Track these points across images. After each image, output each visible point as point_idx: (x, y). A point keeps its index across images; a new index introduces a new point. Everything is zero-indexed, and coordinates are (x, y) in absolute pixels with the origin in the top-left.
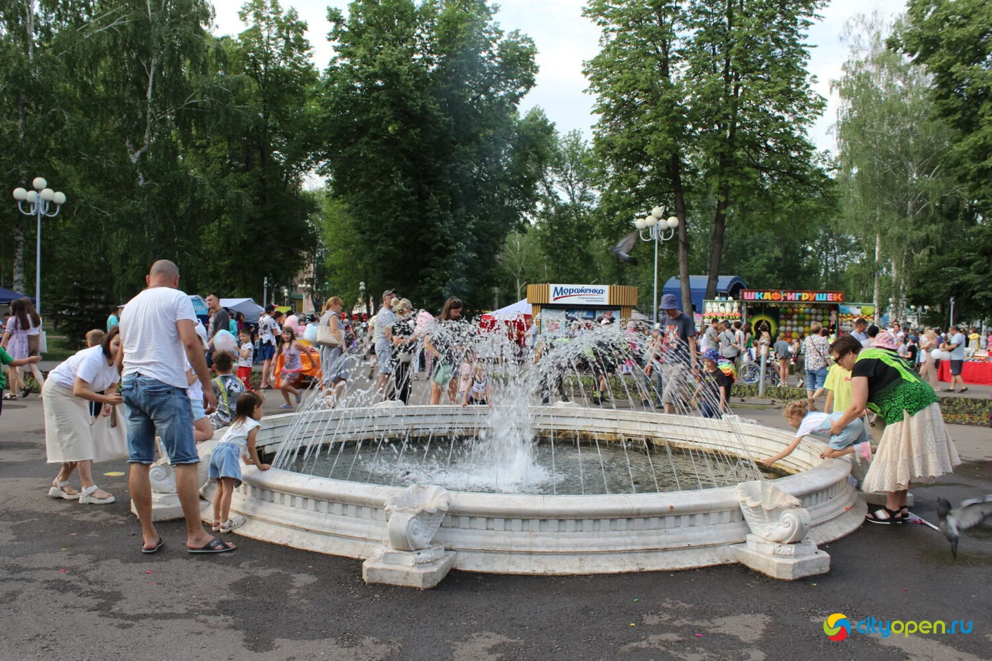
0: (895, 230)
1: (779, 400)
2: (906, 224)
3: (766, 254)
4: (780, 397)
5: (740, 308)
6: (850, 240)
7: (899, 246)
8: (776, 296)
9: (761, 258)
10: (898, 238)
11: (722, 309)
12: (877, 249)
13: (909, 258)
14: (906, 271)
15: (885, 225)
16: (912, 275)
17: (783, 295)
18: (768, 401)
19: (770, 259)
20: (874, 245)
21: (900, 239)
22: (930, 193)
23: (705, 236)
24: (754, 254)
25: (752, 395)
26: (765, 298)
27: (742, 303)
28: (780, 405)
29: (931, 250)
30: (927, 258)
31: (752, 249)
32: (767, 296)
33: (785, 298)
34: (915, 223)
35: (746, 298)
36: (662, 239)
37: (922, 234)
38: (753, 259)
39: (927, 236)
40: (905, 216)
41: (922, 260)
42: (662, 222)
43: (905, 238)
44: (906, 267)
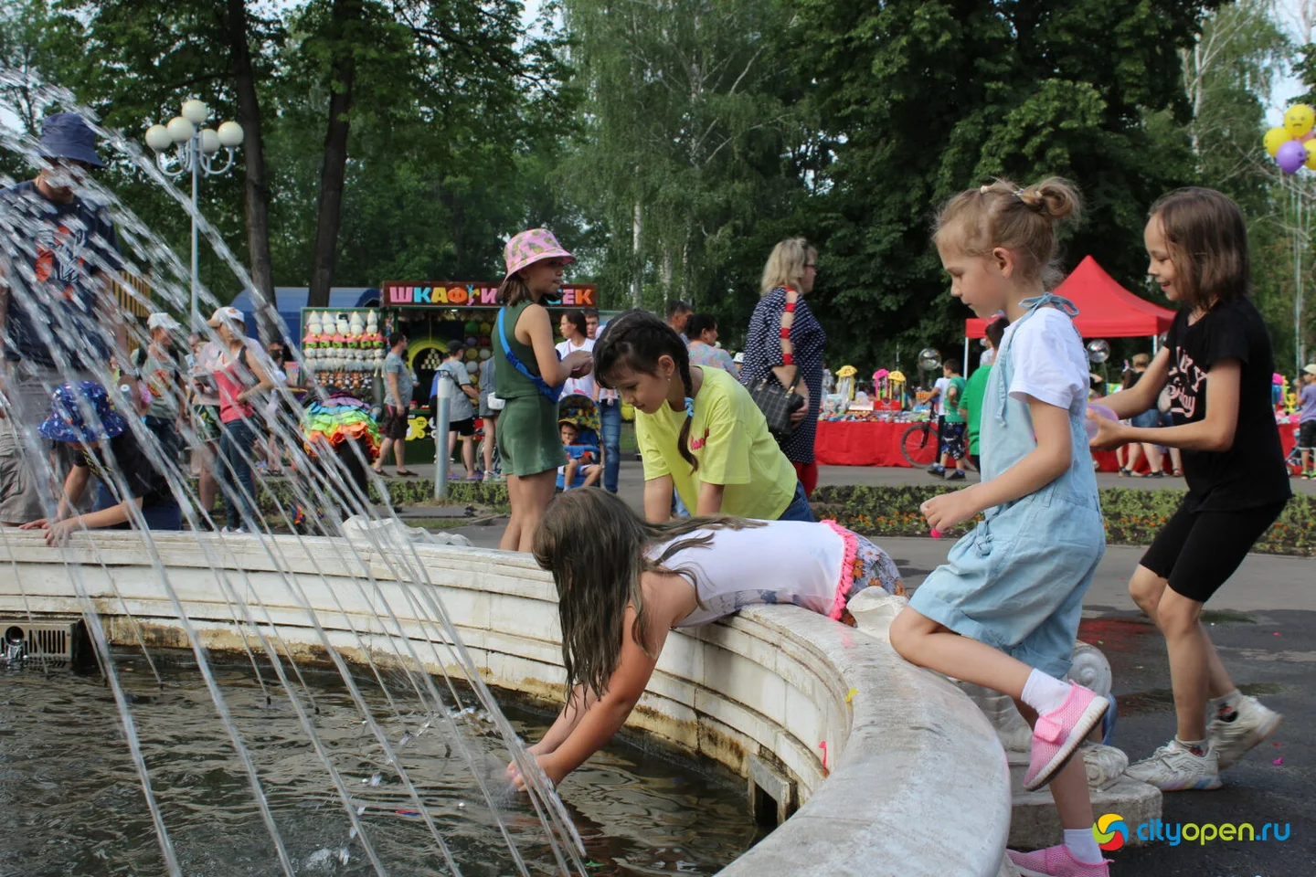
0: (671, 190)
1: (481, 507)
2: (689, 179)
3: (427, 246)
4: (481, 500)
5: (381, 325)
6: (578, 228)
7: (679, 218)
8: (458, 294)
9: (417, 254)
10: (677, 206)
11: (342, 324)
12: (636, 229)
13: (697, 245)
14: (689, 270)
15: (653, 179)
16: (702, 276)
17: (472, 292)
18: (459, 509)
19: (434, 256)
20: (631, 220)
21: (681, 206)
22: (733, 120)
23: (307, 214)
24: (404, 246)
25: (418, 498)
26: (435, 299)
27: (384, 312)
28: (489, 516)
29: (736, 230)
30: (728, 243)
31: (401, 237)
32: (439, 295)
33: (478, 299)
34: (704, 178)
35: (393, 299)
36: (208, 170)
37: (719, 197)
38: (403, 256)
39: (728, 202)
40: (687, 164)
41: (718, 248)
42: (207, 134)
43: (689, 205)
44: (690, 262)
